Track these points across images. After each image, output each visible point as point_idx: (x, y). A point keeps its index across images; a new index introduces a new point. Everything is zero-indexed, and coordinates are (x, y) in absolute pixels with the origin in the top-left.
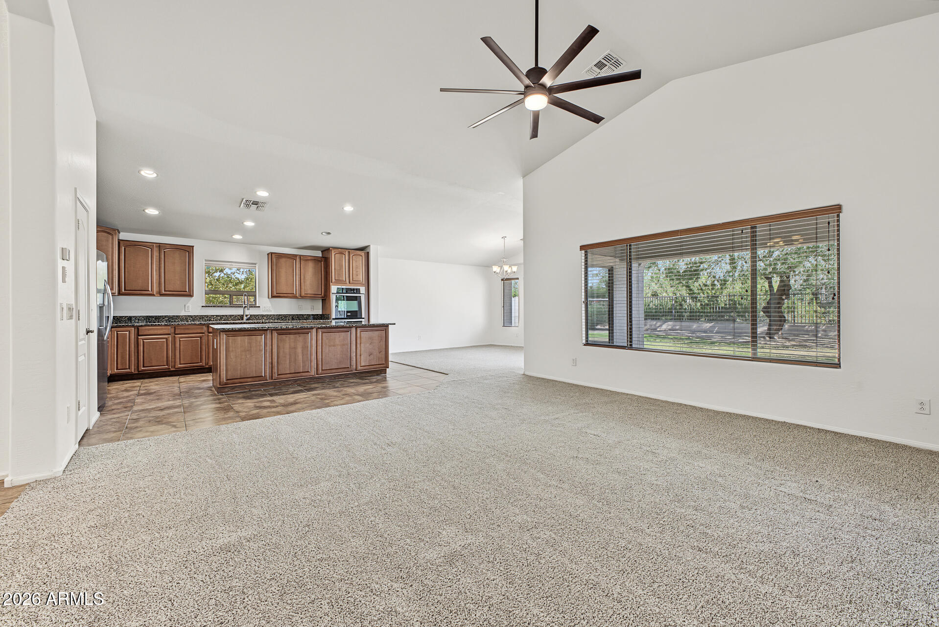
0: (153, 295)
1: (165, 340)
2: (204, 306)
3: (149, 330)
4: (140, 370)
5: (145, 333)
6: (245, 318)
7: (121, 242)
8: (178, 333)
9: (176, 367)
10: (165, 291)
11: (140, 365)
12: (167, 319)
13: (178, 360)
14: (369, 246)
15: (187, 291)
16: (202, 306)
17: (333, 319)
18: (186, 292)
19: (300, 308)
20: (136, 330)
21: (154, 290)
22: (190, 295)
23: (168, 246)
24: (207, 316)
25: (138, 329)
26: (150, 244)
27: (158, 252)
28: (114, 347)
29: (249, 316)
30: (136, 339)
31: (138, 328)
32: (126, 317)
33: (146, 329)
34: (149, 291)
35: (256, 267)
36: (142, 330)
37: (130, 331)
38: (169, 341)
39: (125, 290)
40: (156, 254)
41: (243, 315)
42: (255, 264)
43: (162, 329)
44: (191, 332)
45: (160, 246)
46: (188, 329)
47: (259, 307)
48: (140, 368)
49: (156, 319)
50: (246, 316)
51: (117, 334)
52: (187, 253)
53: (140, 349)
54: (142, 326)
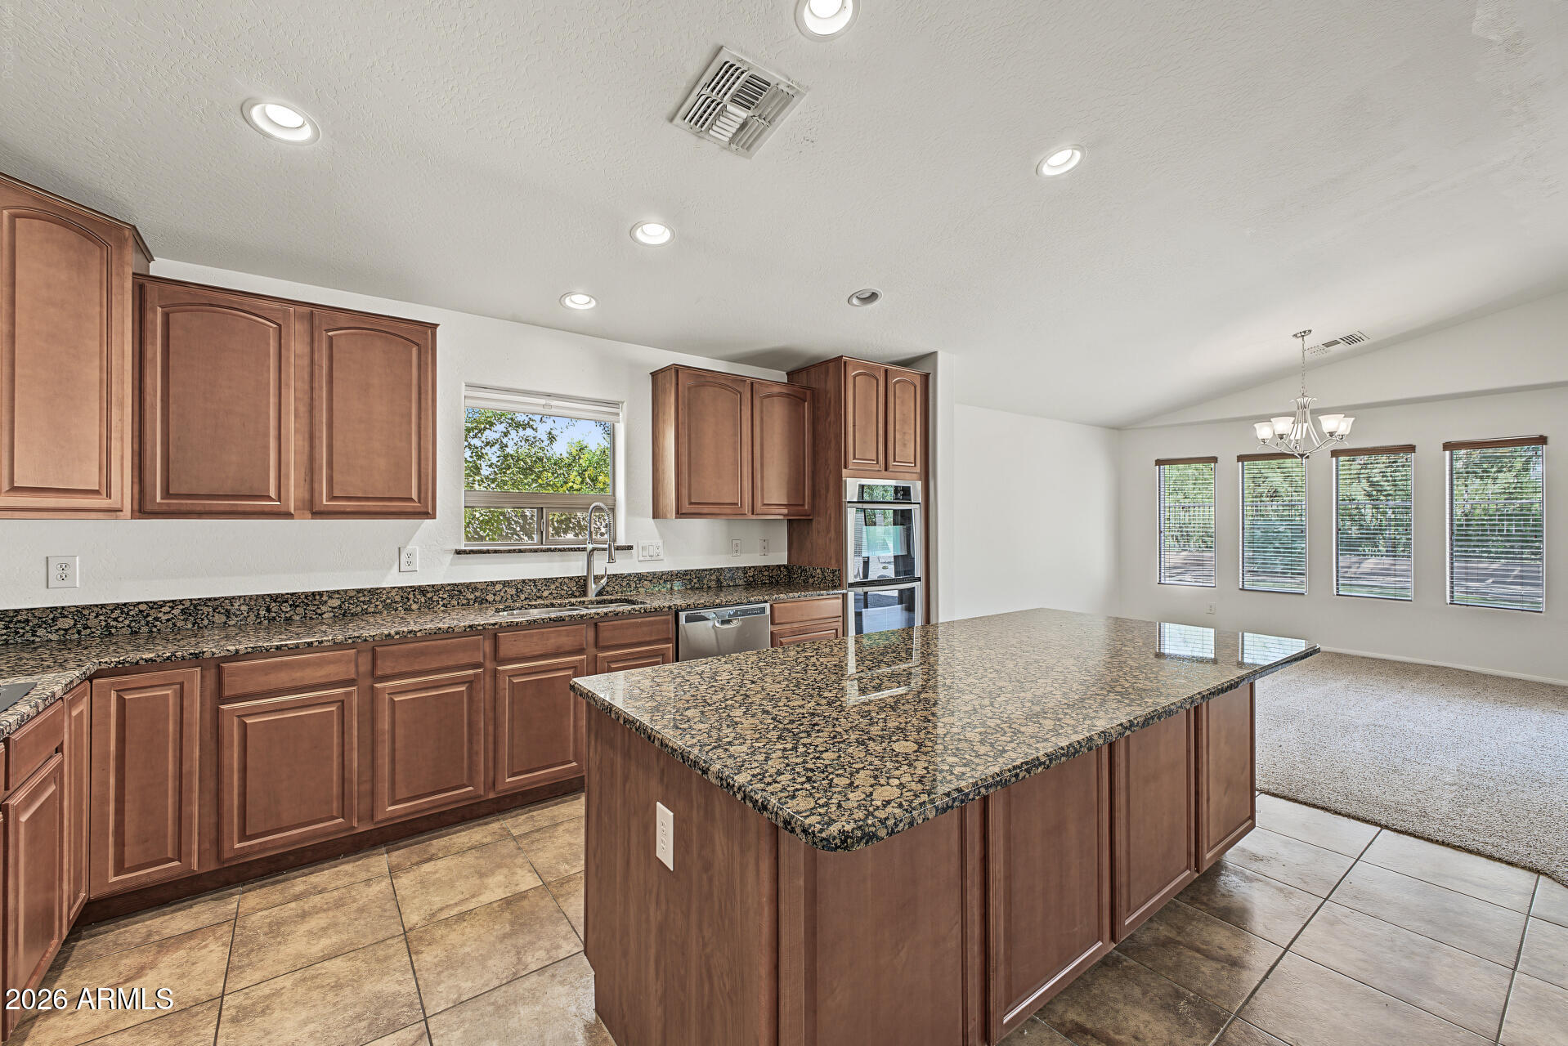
0: (288, 515)
1: (333, 708)
2: (465, 552)
3: (266, 669)
4: (227, 855)
5: (251, 689)
6: (593, 588)
7: (149, 286)
8: (389, 671)
9: (379, 817)
10: (332, 498)
11: (226, 829)
12: (336, 603)
13: (384, 787)
14: (935, 354)
15: (414, 496)
16: (458, 552)
17: (852, 585)
18: (411, 499)
19: (735, 548)
20: (211, 674)
21: (288, 499)
22: (427, 514)
23: (343, 321)
24: (472, 587)
25: (220, 671)
26: (276, 305)
27: (307, 339)
28: (106, 770)
29: (604, 581)
30: (208, 716)
31: (216, 667)
32: (174, 603)
33: (253, 669)
34: (269, 498)
35: (618, 414)
36: (237, 677)
37: (182, 684)
38: (351, 709)
39: (167, 494)
40: (297, 346)
41: (585, 579)
42: (616, 404)
43: (320, 663)
44: (435, 665)
45: (313, 312)
46: (422, 653)
47: (630, 548)
48: (226, 846)
49: (294, 606)
50: (597, 578)
51: (122, 703)
52: (415, 350)
53: (226, 761)
54: (236, 656)
